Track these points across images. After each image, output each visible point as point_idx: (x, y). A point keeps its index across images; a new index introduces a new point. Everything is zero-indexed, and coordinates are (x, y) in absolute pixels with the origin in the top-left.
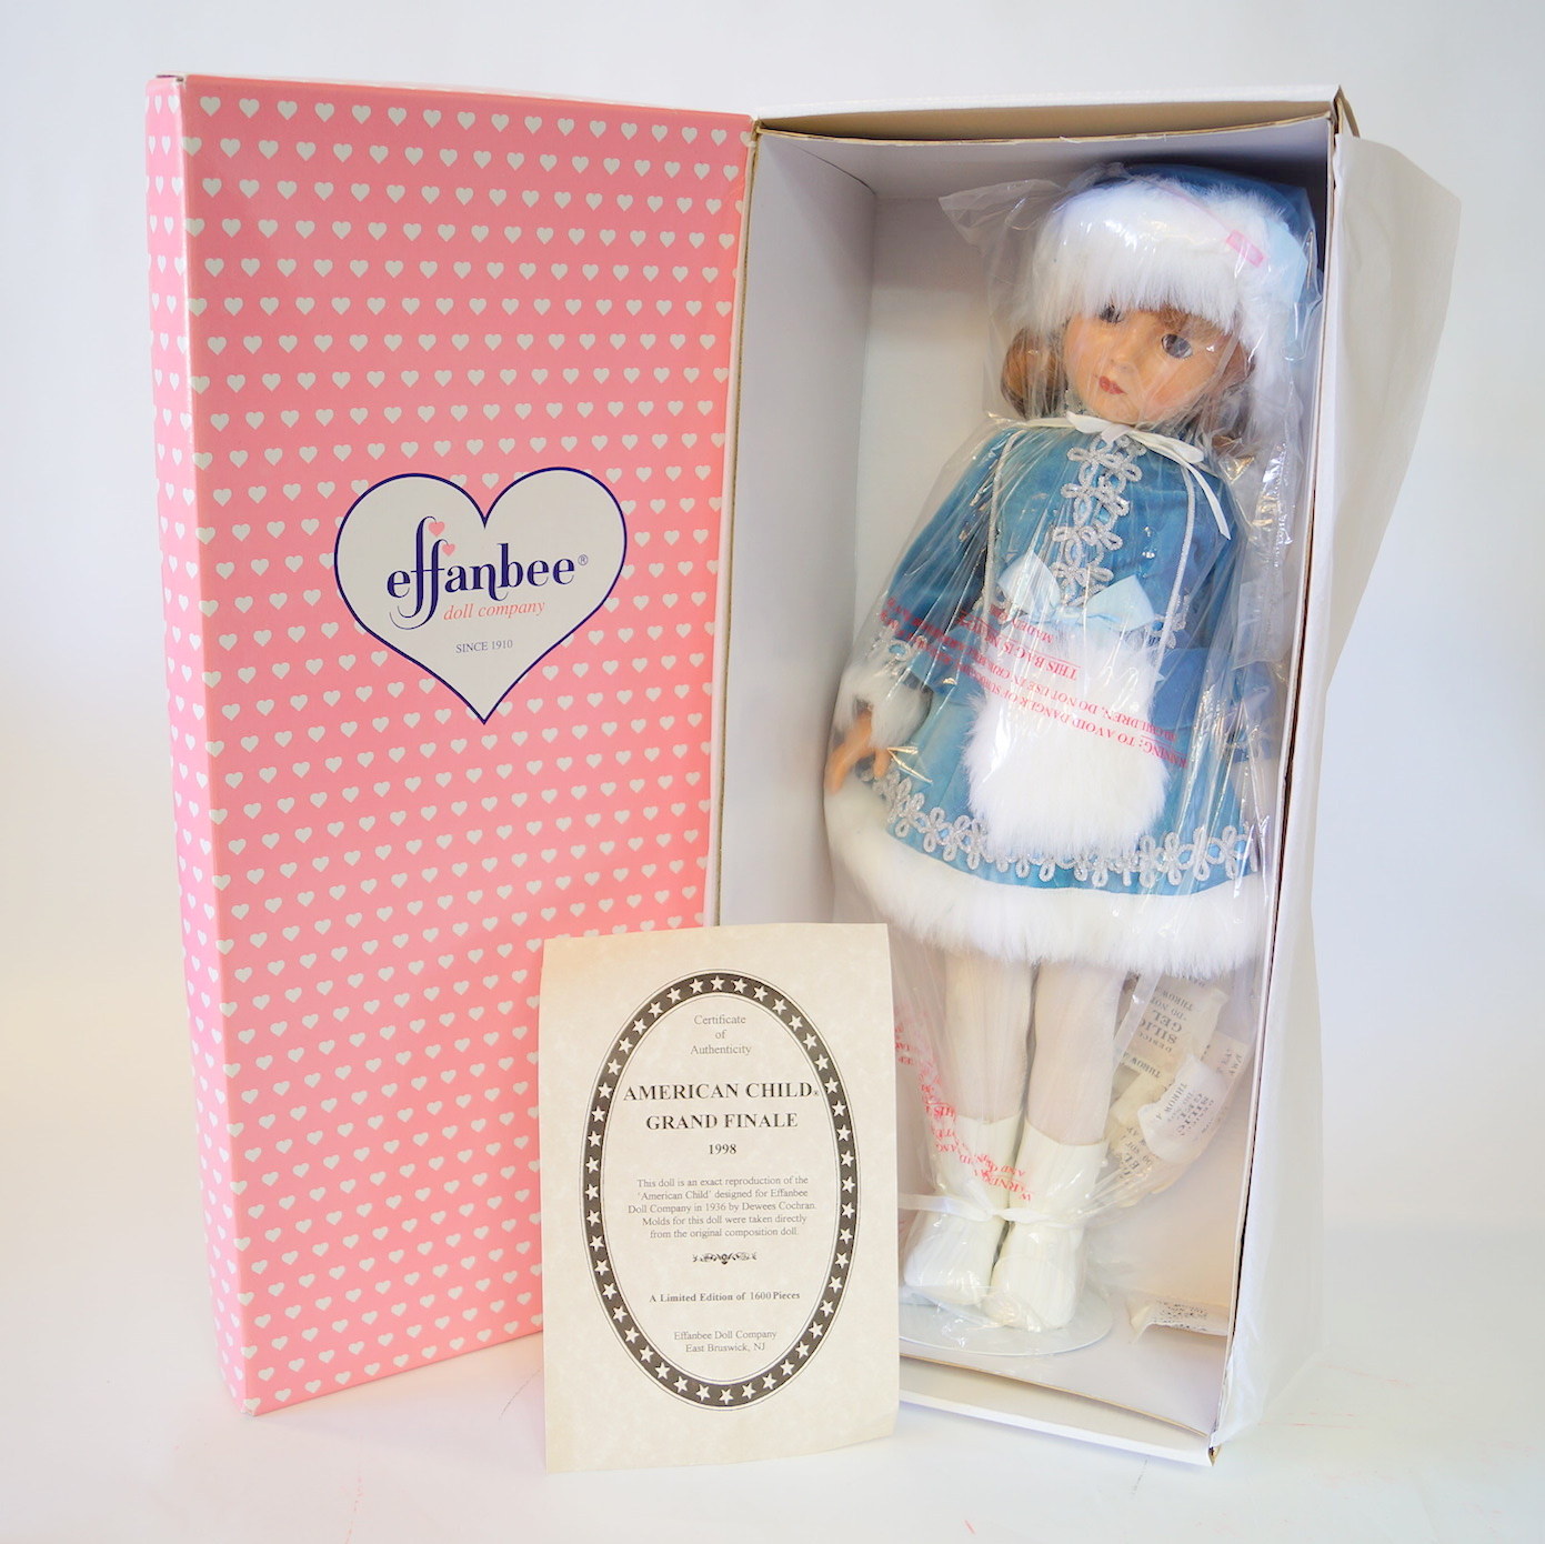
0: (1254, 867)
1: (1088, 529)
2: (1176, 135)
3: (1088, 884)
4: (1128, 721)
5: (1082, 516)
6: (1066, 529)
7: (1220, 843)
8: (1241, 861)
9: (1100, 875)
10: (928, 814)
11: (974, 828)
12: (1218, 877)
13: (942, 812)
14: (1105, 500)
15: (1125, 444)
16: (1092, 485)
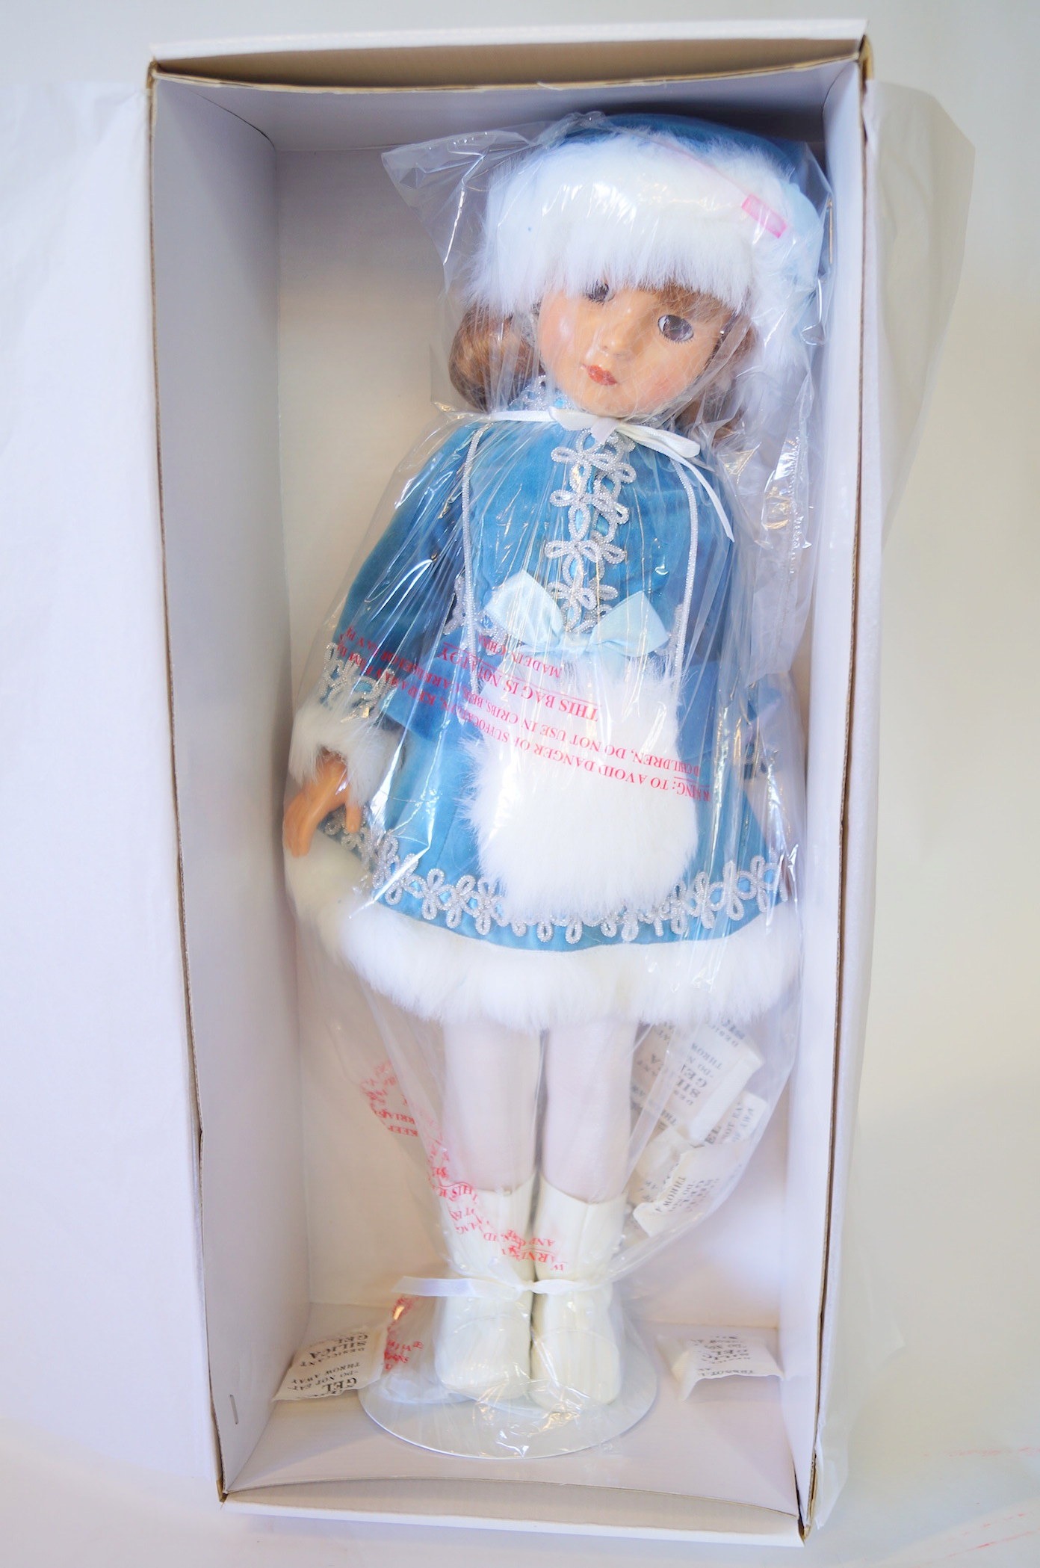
0: (784, 897)
1: (590, 543)
2: (678, 80)
3: (617, 939)
4: (660, 763)
5: (579, 528)
6: (562, 544)
7: (751, 876)
8: (771, 892)
9: (631, 929)
10: (424, 877)
11: (481, 889)
12: (752, 911)
13: (442, 874)
14: (604, 509)
15: (614, 440)
16: (587, 491)
